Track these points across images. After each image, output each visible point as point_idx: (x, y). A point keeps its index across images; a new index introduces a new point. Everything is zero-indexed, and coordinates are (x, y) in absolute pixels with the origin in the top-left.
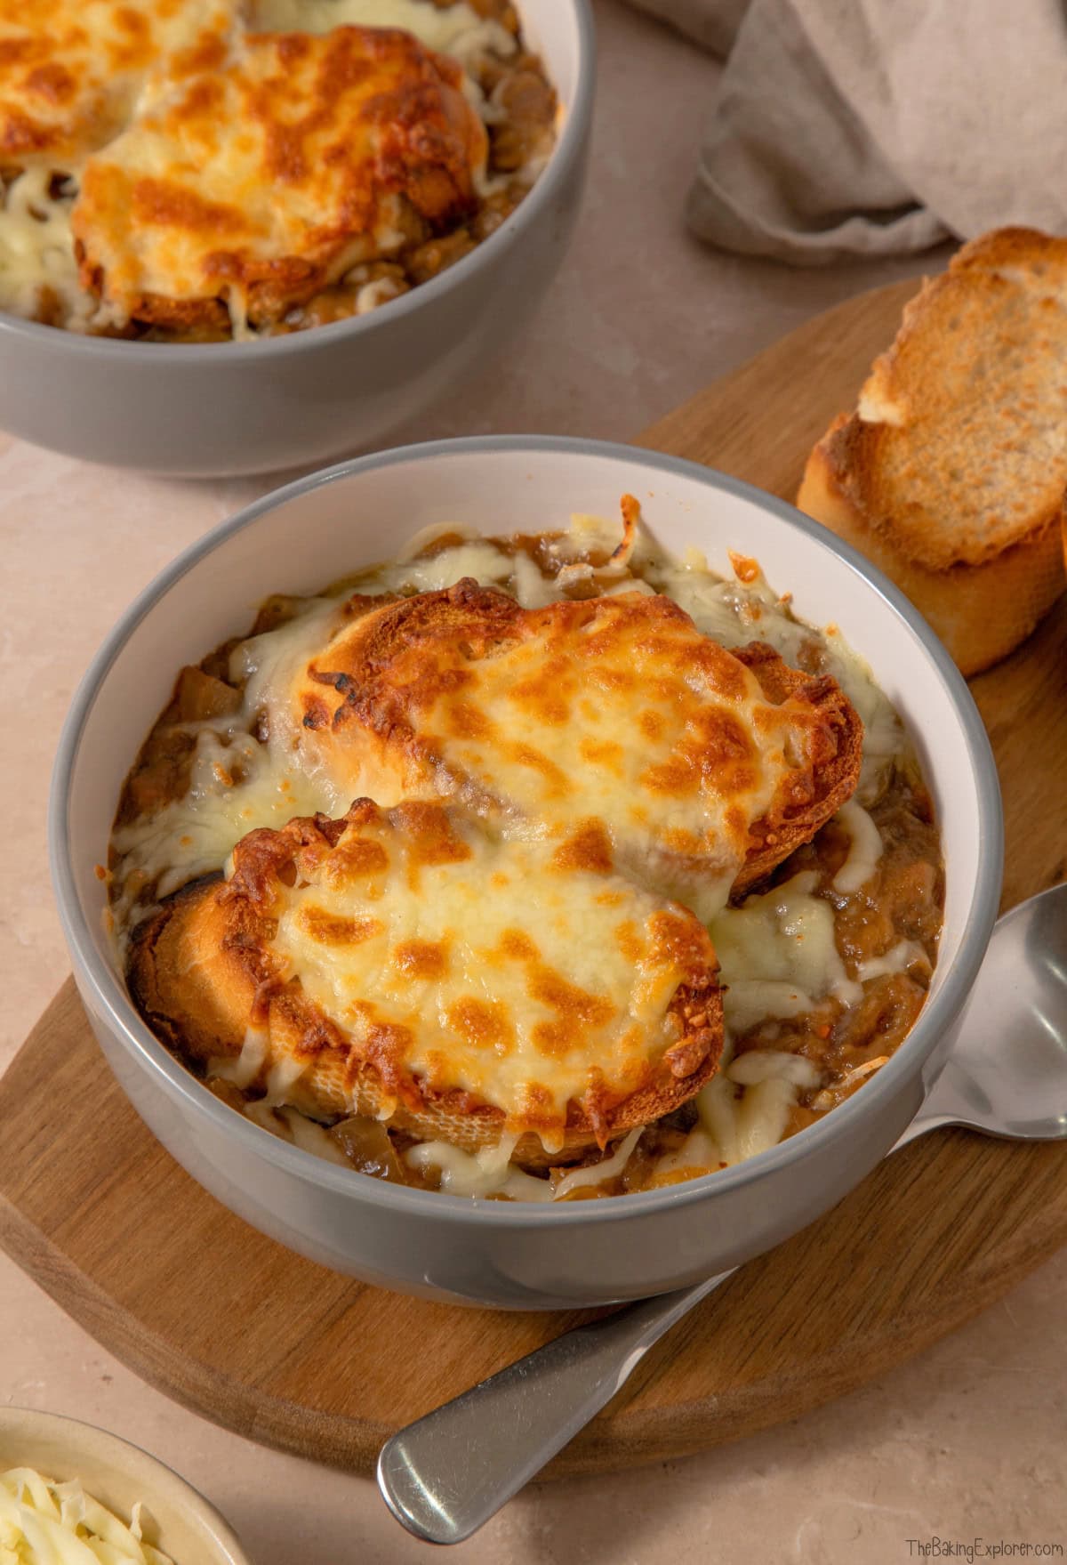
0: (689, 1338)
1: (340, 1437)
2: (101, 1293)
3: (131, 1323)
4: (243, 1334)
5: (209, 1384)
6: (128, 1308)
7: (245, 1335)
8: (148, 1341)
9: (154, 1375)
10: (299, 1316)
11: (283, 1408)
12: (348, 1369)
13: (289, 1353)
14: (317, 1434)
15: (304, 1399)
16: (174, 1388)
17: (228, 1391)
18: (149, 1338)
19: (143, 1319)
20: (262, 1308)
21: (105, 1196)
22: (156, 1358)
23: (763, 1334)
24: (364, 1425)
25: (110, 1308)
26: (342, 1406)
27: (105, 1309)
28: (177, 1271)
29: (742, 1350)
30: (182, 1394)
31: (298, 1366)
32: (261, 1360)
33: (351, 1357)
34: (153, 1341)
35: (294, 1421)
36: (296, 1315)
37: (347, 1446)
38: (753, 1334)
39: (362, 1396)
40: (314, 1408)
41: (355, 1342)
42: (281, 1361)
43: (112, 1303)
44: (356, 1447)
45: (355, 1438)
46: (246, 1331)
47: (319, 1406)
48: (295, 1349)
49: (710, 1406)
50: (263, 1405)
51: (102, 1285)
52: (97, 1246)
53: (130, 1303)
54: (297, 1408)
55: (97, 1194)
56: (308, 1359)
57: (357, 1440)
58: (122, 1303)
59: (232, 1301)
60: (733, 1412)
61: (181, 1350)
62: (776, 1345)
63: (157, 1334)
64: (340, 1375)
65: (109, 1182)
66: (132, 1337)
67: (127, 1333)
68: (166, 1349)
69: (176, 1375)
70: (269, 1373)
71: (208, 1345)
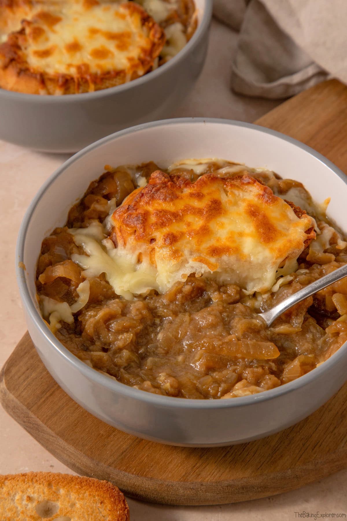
0: (279, 447)
1: (143, 486)
2: (50, 431)
3: (62, 442)
4: (105, 446)
5: (92, 465)
6: (60, 436)
7: (106, 446)
8: (68, 449)
9: (70, 462)
10: (126, 439)
11: (120, 474)
12: (146, 459)
13: (123, 453)
14: (134, 484)
15: (129, 470)
16: (78, 468)
17: (99, 468)
18: (68, 448)
19: (66, 440)
20: (112, 436)
21: (51, 395)
22: (71, 456)
23: (308, 445)
24: (152, 480)
25: (53, 436)
26: (144, 473)
27: (51, 437)
28: (79, 422)
29: (299, 451)
30: (81, 470)
31: (126, 458)
32: (112, 455)
33: (147, 454)
34: (70, 449)
35: (125, 479)
36: (125, 439)
37: (146, 489)
38: (304, 445)
39: (151, 469)
40: (133, 474)
41: (148, 449)
42: (119, 456)
43: (54, 435)
44: (150, 489)
45: (149, 486)
46: (106, 444)
47: (135, 473)
48: (125, 451)
49: (288, 473)
50: (113, 473)
51: (50, 428)
52: (48, 413)
53: (61, 434)
54: (126, 474)
55: (48, 394)
56: (130, 455)
57: (150, 486)
58: (58, 435)
59: (100, 434)
60: (297, 476)
61: (80, 452)
62: (313, 449)
63: (71, 446)
64: (143, 461)
65: (52, 390)
66: (61, 447)
67: (60, 446)
68: (75, 452)
69: (79, 462)
70: (115, 461)
71: (91, 450)
